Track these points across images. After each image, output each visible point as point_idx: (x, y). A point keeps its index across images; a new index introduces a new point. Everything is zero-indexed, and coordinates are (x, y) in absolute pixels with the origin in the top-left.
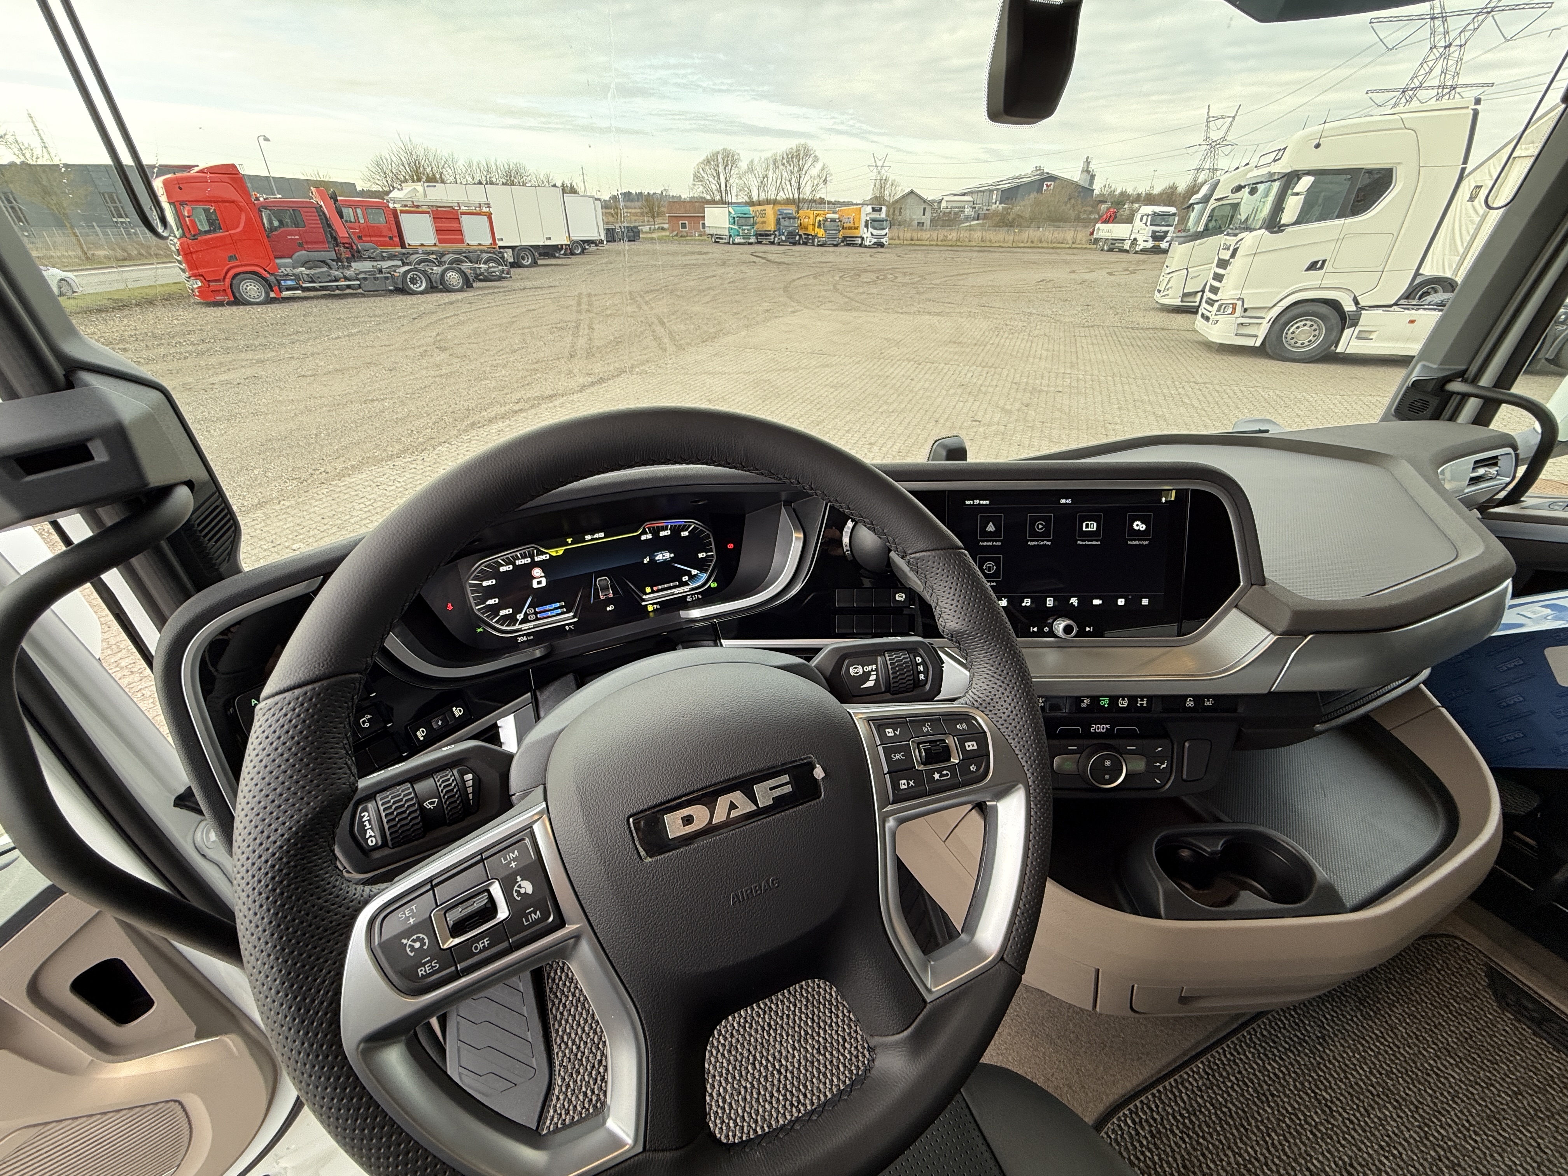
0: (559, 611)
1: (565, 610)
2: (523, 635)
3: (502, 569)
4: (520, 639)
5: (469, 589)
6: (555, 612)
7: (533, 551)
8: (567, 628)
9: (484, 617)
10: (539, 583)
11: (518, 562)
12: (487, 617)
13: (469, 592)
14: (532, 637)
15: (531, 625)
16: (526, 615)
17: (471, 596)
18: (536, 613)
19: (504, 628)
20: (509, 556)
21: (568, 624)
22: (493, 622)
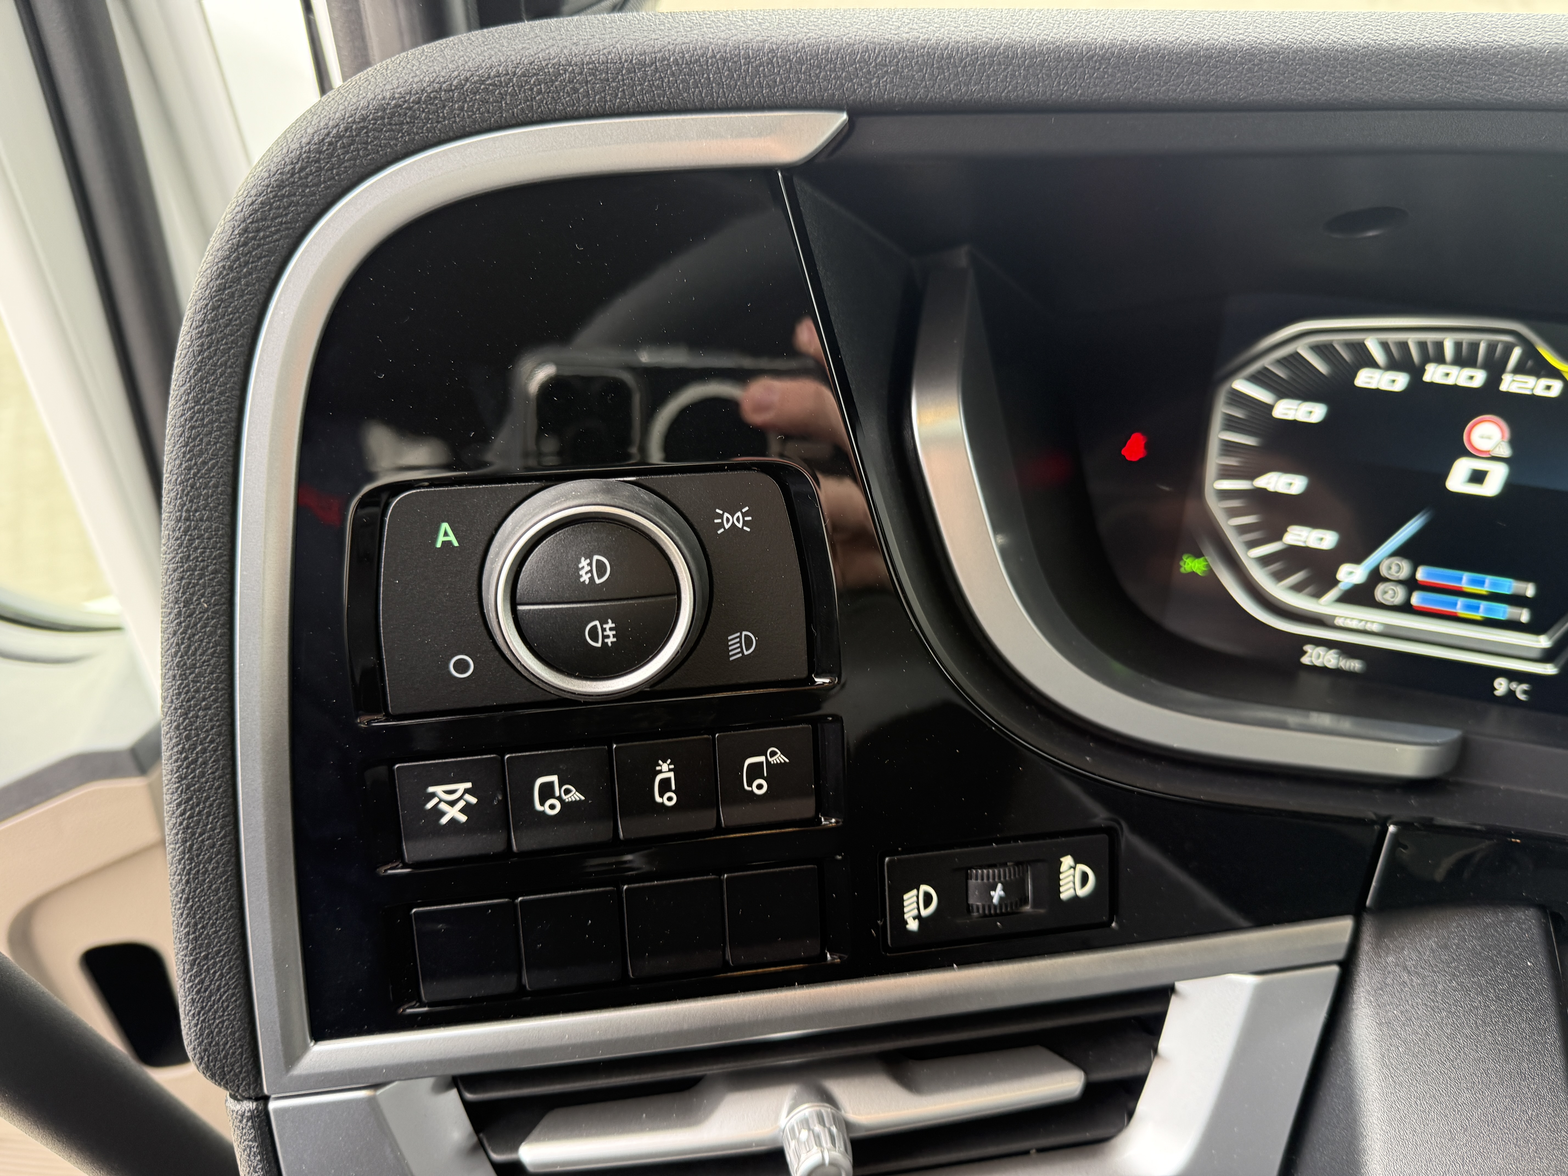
0: (1504, 612)
1: (1524, 616)
2: (1329, 644)
3: (1366, 379)
4: (1314, 656)
5: (1221, 409)
6: (1484, 610)
7: (1508, 350)
8: (1501, 686)
9: (1229, 526)
10: (1478, 477)
11: (1434, 374)
12: (1242, 529)
13: (1217, 421)
14: (1355, 665)
15: (1374, 619)
16: (1376, 577)
17: (1218, 435)
18: (1411, 584)
19: (1280, 592)
20: (1412, 339)
21: (1513, 676)
22: (1249, 557)
